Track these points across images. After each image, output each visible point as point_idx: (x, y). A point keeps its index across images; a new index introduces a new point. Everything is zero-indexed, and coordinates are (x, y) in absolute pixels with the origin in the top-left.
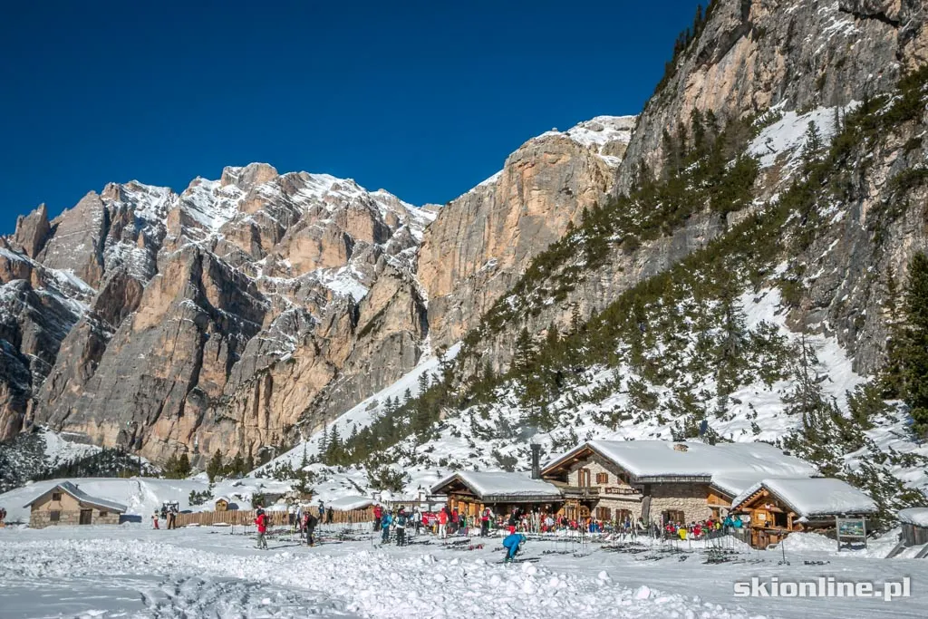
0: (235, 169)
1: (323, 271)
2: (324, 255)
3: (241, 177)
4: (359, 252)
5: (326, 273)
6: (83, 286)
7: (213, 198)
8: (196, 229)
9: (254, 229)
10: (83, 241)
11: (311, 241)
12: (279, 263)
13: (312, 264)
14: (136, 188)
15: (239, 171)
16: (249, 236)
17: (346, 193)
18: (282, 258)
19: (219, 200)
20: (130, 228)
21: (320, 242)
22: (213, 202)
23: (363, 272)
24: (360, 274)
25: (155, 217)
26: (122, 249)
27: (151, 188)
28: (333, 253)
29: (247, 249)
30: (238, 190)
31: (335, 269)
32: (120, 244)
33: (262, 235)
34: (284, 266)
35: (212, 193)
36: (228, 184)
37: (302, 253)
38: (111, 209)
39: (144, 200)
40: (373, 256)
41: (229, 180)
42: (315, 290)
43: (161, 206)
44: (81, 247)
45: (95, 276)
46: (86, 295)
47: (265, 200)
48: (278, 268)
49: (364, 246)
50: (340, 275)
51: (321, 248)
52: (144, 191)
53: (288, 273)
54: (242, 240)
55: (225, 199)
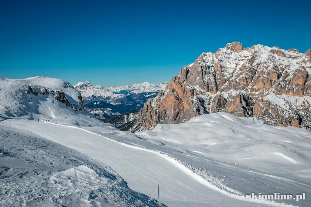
0: (229, 44)
1: (266, 90)
2: (265, 86)
3: (232, 47)
4: (274, 84)
5: (266, 91)
6: (203, 91)
7: (225, 55)
8: (224, 69)
9: (246, 78)
10: (198, 76)
11: (262, 83)
12: (254, 88)
13: (262, 88)
14: (205, 55)
15: (230, 45)
16: (245, 80)
17: (268, 64)
18: (254, 86)
19: (227, 56)
20: (207, 71)
21: (264, 82)
22: (225, 57)
23: (276, 90)
24: (275, 91)
25: (212, 64)
26: (207, 77)
27: (207, 53)
28: (267, 85)
29: (245, 84)
30: (231, 51)
31: (268, 89)
32: (206, 76)
33: (248, 79)
34: (255, 89)
35: (224, 53)
36: (228, 49)
37: (260, 85)
38: (202, 66)
39: (207, 59)
40: (278, 85)
41: (228, 48)
42: (268, 102)
43: (212, 60)
44: (198, 78)
45: (204, 87)
46: (204, 93)
47: (247, 69)
48: (254, 89)
49: (275, 82)
50: (270, 92)
51: (264, 84)
52: (207, 55)
53: (256, 90)
54: (243, 81)
55: (229, 56)
